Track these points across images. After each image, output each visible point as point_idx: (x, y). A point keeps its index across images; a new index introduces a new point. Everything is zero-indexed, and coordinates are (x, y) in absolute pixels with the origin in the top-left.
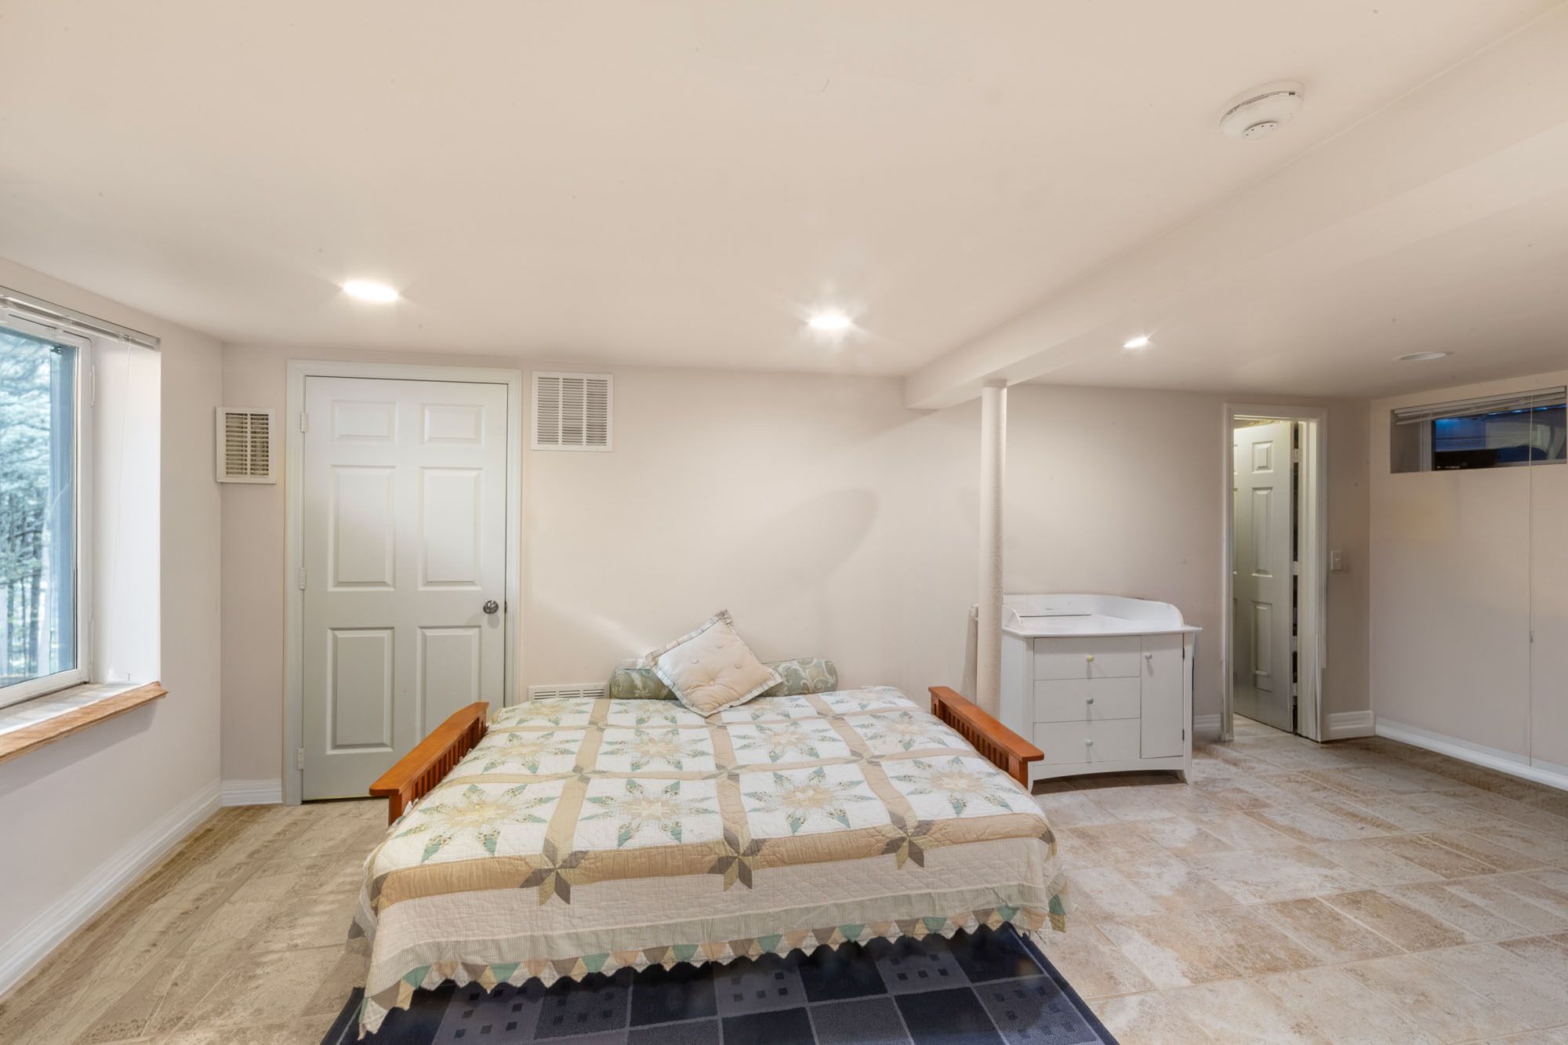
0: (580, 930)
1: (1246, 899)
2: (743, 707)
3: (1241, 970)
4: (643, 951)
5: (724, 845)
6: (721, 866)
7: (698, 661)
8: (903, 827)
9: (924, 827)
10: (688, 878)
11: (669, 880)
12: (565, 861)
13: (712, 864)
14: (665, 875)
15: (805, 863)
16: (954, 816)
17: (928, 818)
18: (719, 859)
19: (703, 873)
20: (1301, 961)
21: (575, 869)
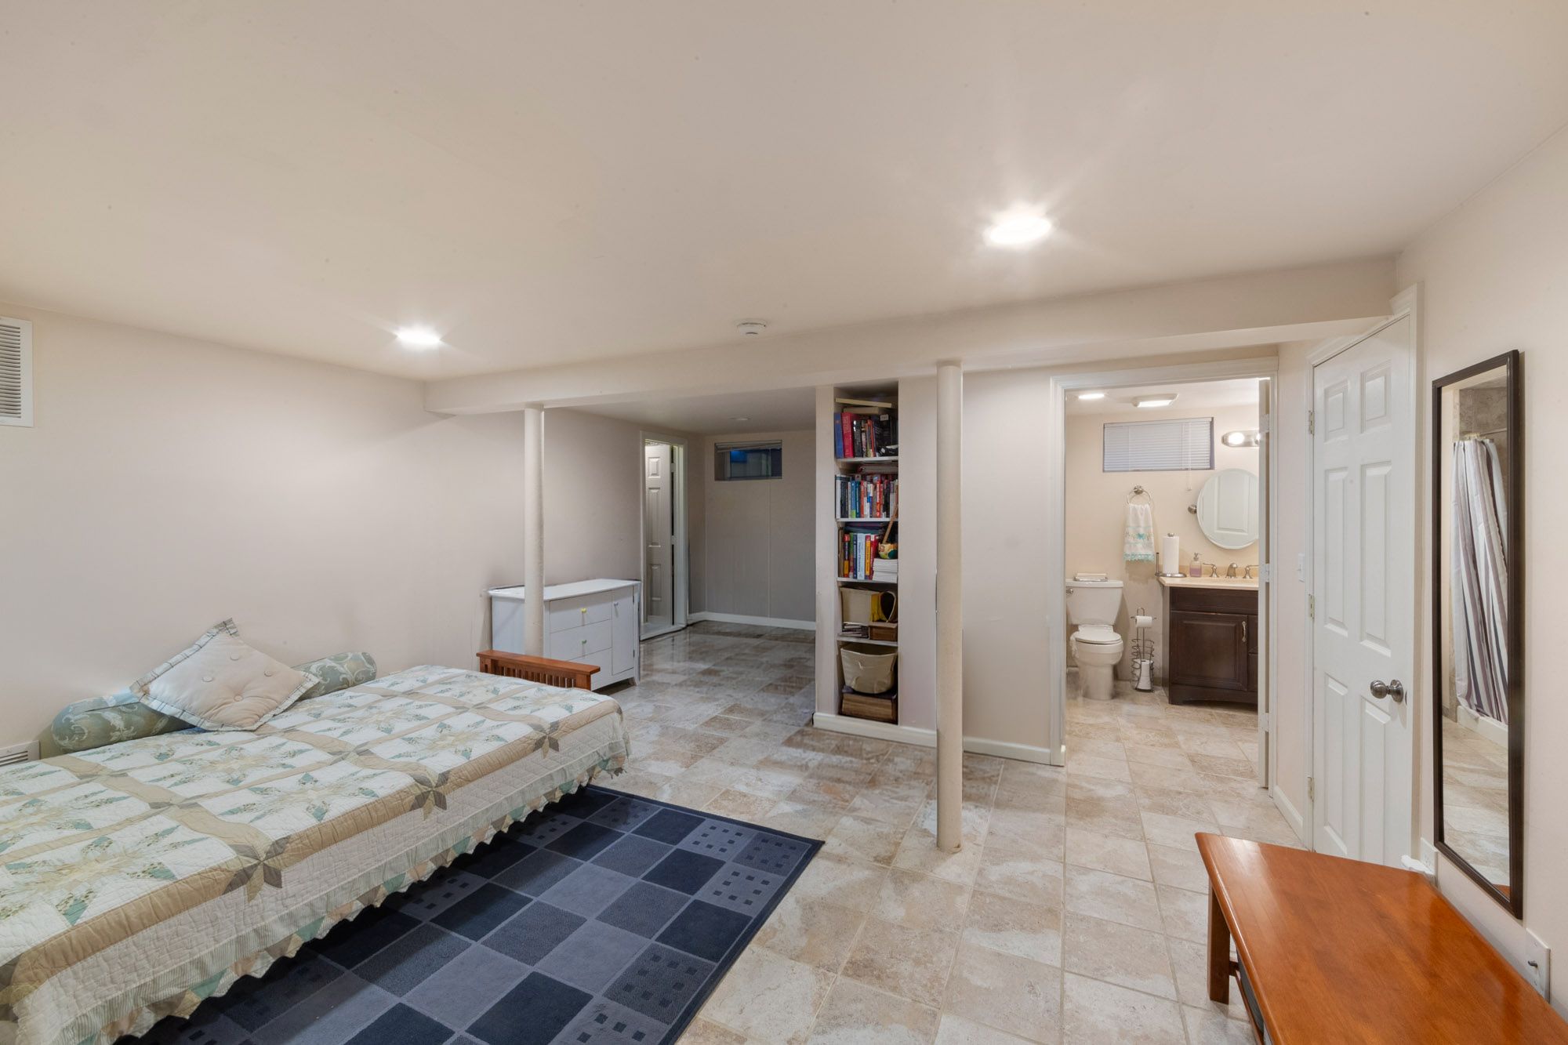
0: (292, 908)
1: (691, 727)
2: (285, 714)
3: (703, 755)
4: (357, 899)
5: (418, 786)
6: (419, 802)
7: (213, 679)
8: (542, 730)
9: (555, 726)
10: (393, 822)
11: (377, 830)
12: (267, 853)
13: (412, 803)
14: (372, 826)
15: (483, 776)
16: (570, 714)
17: (555, 720)
18: (416, 798)
19: (405, 812)
20: (722, 741)
21: (284, 855)
